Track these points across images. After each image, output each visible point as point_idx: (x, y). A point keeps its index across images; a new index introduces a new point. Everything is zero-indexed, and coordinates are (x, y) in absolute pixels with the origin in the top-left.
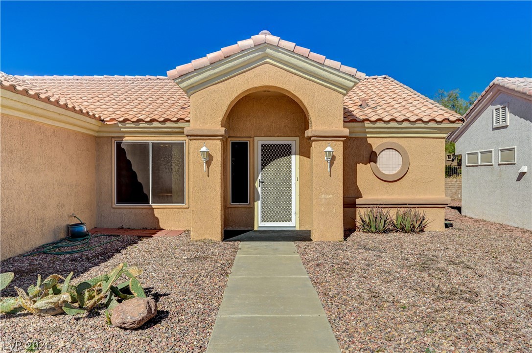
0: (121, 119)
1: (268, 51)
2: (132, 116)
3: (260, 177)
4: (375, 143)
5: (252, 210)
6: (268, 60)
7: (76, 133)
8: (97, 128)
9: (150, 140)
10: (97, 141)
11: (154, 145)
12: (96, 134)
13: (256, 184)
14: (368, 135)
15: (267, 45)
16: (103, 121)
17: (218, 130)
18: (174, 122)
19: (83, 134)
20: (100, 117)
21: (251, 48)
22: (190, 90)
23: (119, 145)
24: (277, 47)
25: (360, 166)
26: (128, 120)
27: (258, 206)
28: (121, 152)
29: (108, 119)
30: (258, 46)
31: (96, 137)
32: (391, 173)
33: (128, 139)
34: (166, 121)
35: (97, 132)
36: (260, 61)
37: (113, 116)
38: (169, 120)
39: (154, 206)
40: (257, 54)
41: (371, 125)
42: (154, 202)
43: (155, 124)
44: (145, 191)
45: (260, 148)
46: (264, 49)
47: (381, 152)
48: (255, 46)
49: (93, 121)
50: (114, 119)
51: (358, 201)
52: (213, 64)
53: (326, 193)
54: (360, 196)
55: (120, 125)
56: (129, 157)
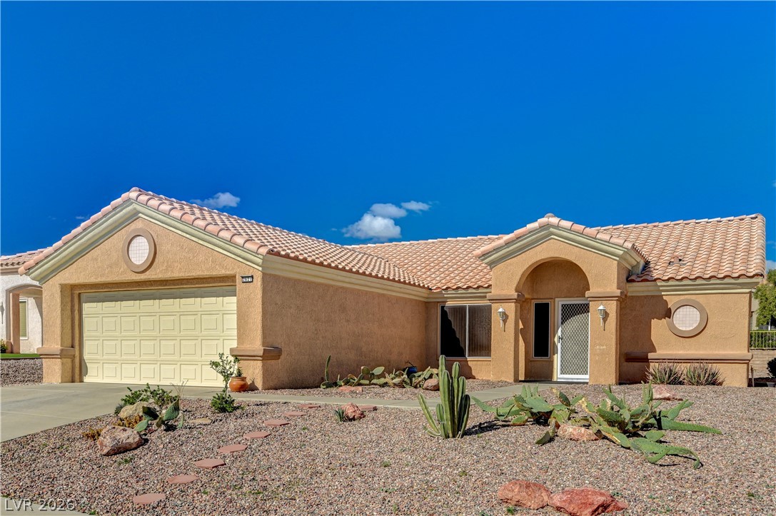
0: (444, 288)
1: (552, 229)
2: (453, 284)
3: (559, 333)
4: (671, 301)
5: (551, 363)
6: (552, 236)
7: (411, 300)
8: (426, 296)
9: (467, 303)
10: (427, 305)
11: (470, 307)
12: (426, 300)
13: (556, 340)
14: (663, 293)
15: (549, 225)
16: (430, 289)
17: (512, 295)
18: (486, 288)
19: (416, 300)
20: (428, 286)
21: (537, 230)
22: (492, 264)
23: (443, 307)
24: (557, 227)
25: (654, 322)
26: (450, 288)
27: (557, 359)
28: (444, 313)
29: (434, 288)
30: (542, 227)
31: (426, 302)
32: (688, 329)
33: (450, 303)
34: (478, 287)
35: (427, 298)
36: (547, 237)
37: (439, 285)
38: (482, 287)
39: (469, 359)
40: (543, 233)
41: (664, 283)
42: (469, 356)
43: (470, 291)
44: (462, 345)
45: (560, 308)
46: (548, 229)
47: (678, 308)
48: (540, 227)
49: (424, 290)
50: (439, 288)
51: (651, 355)
52: (508, 244)
53: (600, 345)
54: (654, 350)
55: (443, 292)
56: (450, 318)
